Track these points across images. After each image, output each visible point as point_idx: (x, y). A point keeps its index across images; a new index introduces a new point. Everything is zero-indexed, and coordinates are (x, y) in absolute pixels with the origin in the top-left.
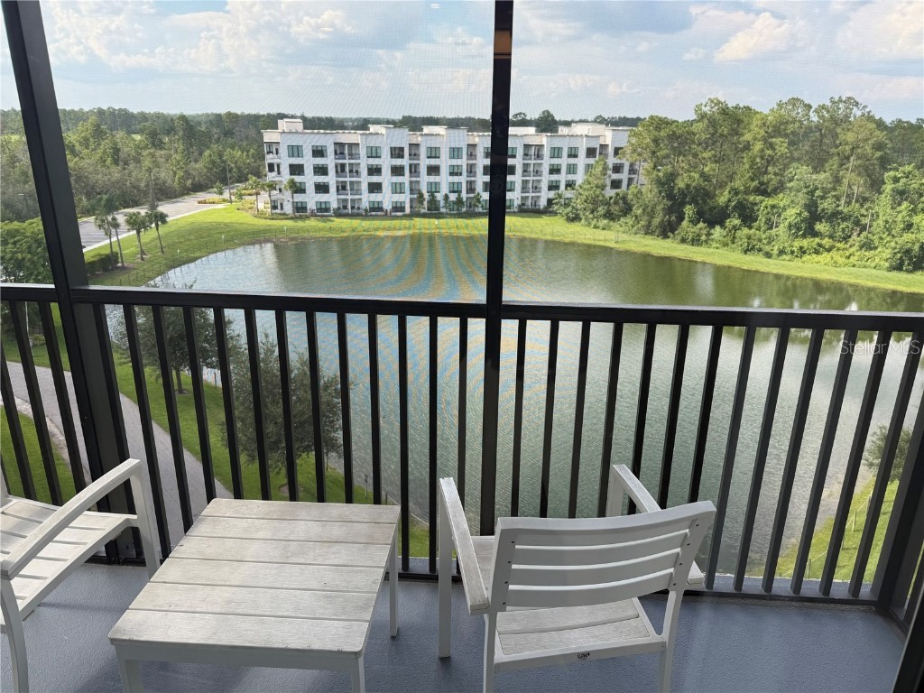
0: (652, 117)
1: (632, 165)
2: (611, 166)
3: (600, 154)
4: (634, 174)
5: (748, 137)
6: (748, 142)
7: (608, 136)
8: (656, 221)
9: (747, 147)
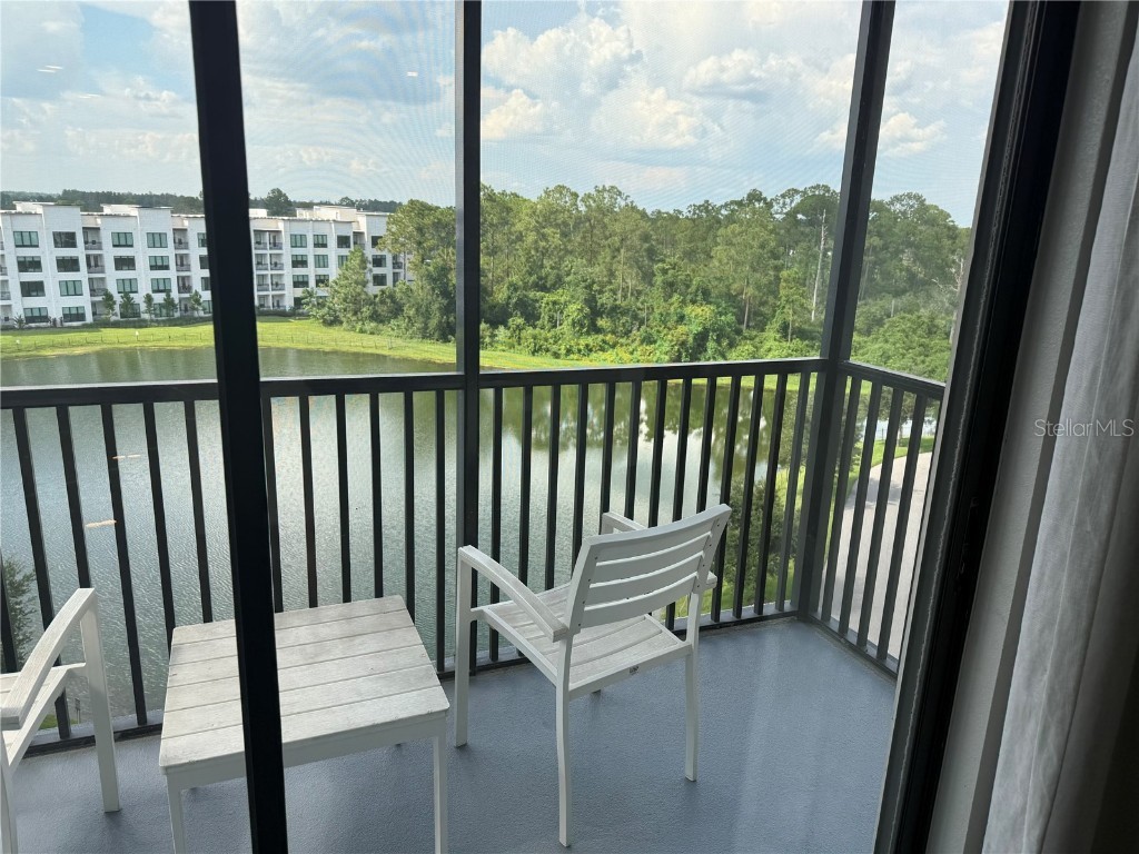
0: (412, 202)
1: (395, 258)
2: (370, 259)
3: (355, 243)
4: (400, 267)
5: (519, 227)
6: (521, 233)
7: (362, 222)
8: (433, 323)
9: (520, 238)
